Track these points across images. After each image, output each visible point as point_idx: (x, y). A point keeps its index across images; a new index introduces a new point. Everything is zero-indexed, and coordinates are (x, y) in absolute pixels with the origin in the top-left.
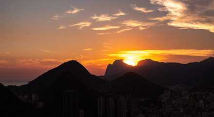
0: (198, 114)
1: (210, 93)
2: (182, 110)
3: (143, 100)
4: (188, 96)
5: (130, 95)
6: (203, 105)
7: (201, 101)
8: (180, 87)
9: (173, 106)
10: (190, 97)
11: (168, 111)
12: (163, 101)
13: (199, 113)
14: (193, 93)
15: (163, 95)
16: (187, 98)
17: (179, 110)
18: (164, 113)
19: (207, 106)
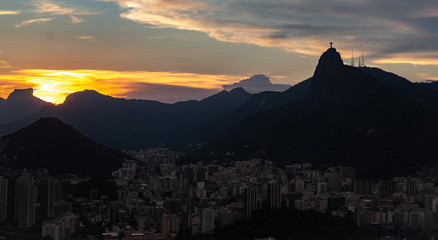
0: (193, 211)
1: (220, 167)
2: (160, 203)
3: (74, 182)
4: (174, 173)
5: (46, 171)
6: (205, 192)
7: (201, 185)
8: (158, 154)
9: (141, 195)
10: (178, 174)
11: (131, 207)
12: (119, 183)
13: (196, 209)
14: (184, 167)
15: (120, 171)
16: (173, 176)
17: (154, 204)
18: (122, 211)
19: (212, 196)
